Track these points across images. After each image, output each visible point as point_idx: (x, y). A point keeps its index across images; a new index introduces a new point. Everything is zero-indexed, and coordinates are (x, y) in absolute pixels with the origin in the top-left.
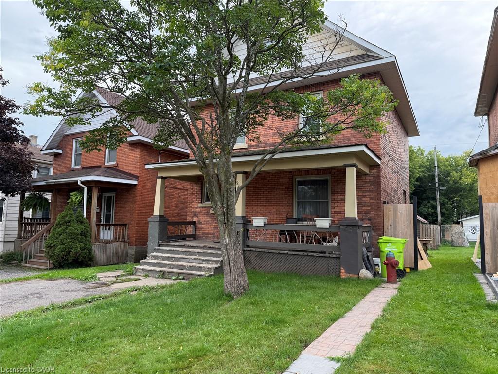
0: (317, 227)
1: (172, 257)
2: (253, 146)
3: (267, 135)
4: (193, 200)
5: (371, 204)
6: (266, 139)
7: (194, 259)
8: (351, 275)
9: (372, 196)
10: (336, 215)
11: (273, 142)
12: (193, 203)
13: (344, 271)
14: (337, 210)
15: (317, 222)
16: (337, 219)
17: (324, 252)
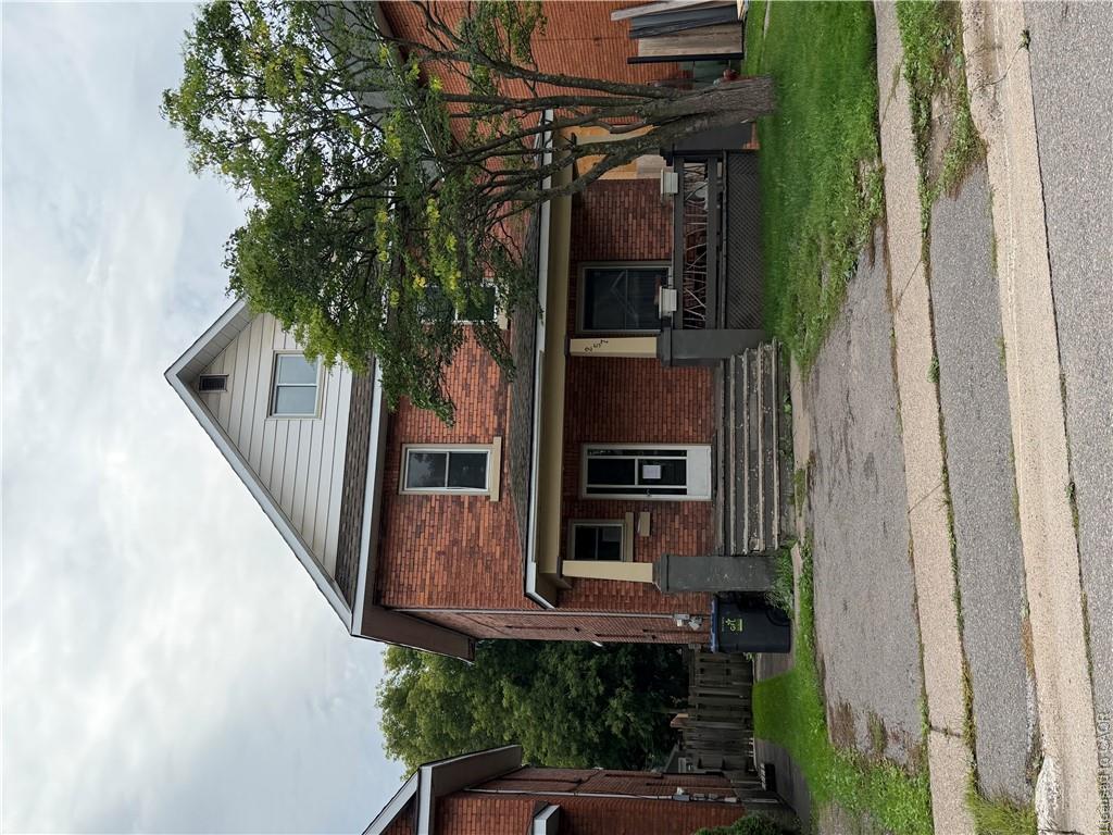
0: (676, 191)
1: (749, 474)
2: (499, 424)
3: (480, 392)
4: (614, 593)
5: (636, 195)
6: (489, 394)
7: (748, 413)
8: (753, 133)
9: (623, 193)
10: (654, 250)
11: (498, 376)
12: (623, 594)
13: (748, 145)
14: (646, 250)
15: (668, 191)
16: (662, 250)
17: (721, 194)
